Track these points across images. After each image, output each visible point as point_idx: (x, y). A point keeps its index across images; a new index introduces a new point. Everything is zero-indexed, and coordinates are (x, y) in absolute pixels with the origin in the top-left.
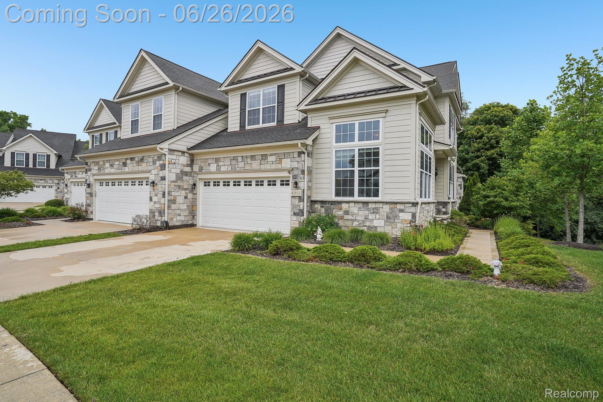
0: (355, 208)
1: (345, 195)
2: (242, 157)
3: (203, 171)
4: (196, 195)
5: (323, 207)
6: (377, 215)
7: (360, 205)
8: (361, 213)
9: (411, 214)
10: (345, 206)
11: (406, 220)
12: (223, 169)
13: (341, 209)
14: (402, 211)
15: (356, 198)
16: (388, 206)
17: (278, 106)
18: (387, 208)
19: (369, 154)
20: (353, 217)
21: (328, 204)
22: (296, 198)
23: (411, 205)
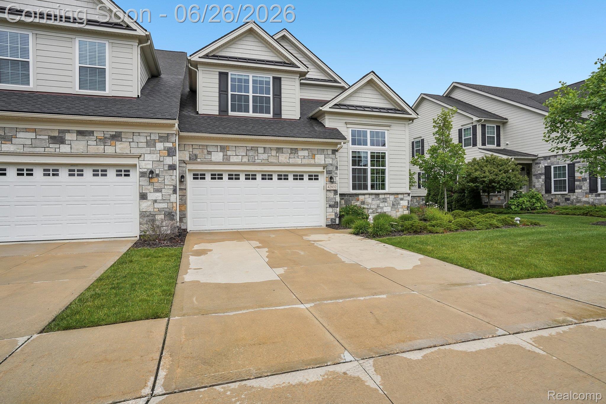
0: (369, 199)
1: (360, 188)
2: (264, 148)
3: (199, 160)
4: (184, 191)
5: (343, 199)
6: (386, 203)
7: (373, 197)
8: (374, 202)
9: (407, 201)
10: (361, 197)
11: (404, 206)
12: (233, 159)
13: (358, 200)
14: (402, 199)
15: (369, 191)
16: (393, 196)
17: (274, 98)
18: (392, 197)
19: (378, 157)
20: (368, 206)
21: (347, 196)
22: (331, 191)
23: (407, 195)
